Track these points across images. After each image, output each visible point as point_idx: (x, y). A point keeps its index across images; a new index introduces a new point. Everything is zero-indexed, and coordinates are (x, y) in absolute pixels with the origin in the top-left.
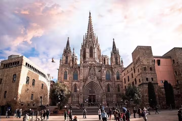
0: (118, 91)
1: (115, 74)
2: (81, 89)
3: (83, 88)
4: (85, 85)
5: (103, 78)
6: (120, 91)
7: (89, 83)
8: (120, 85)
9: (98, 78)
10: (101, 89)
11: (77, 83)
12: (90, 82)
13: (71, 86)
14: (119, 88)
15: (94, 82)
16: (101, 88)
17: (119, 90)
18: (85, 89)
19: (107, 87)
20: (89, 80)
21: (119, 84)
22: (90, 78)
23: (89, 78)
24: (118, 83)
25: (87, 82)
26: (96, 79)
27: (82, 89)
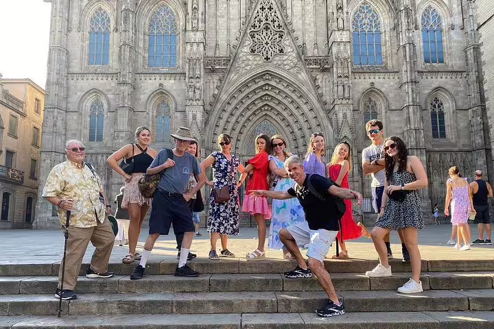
0: (435, 136)
1: (416, 28)
2: (194, 117)
3: (207, 113)
4: (224, 97)
5: (334, 49)
6: (443, 135)
7: (246, 85)
8: (443, 97)
9: (301, 50)
10: (326, 122)
11: (170, 84)
12: (253, 80)
13: (128, 103)
14: (442, 115)
15: (281, 79)
16: (322, 114)
17: (443, 128)
18: (222, 123)
19: (361, 108)
20: (249, 64)
21: (438, 89)
22: (253, 51)
23: (246, 50)
24: (437, 81)
25: (233, 76)
26: (291, 54)
27: (199, 117)
